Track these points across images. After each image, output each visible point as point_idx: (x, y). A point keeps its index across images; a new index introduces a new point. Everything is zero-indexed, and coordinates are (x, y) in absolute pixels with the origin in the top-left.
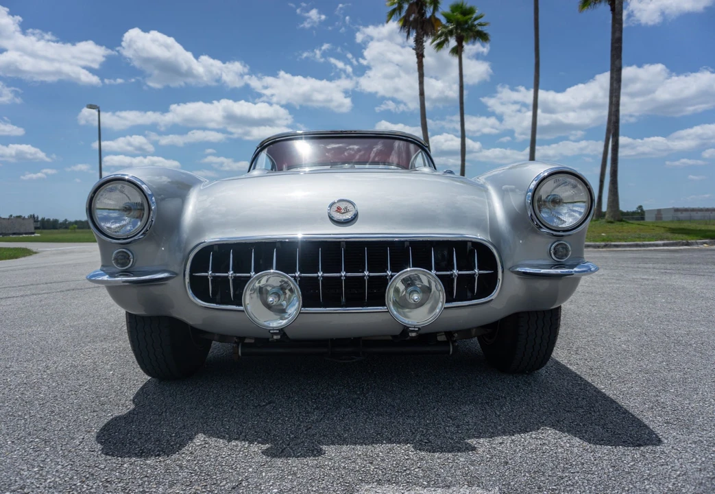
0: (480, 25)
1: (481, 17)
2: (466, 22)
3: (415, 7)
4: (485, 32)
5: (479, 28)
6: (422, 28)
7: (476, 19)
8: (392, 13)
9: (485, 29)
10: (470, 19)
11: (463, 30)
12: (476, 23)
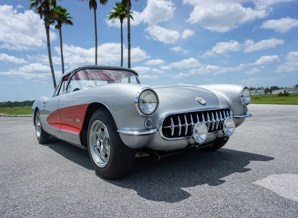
0: (70, 17)
1: (69, 14)
2: (63, 15)
3: (45, 4)
4: (71, 21)
5: (68, 19)
6: (48, 15)
7: (67, 15)
8: (33, 5)
9: (71, 20)
10: (65, 14)
11: (62, 18)
12: (67, 16)
